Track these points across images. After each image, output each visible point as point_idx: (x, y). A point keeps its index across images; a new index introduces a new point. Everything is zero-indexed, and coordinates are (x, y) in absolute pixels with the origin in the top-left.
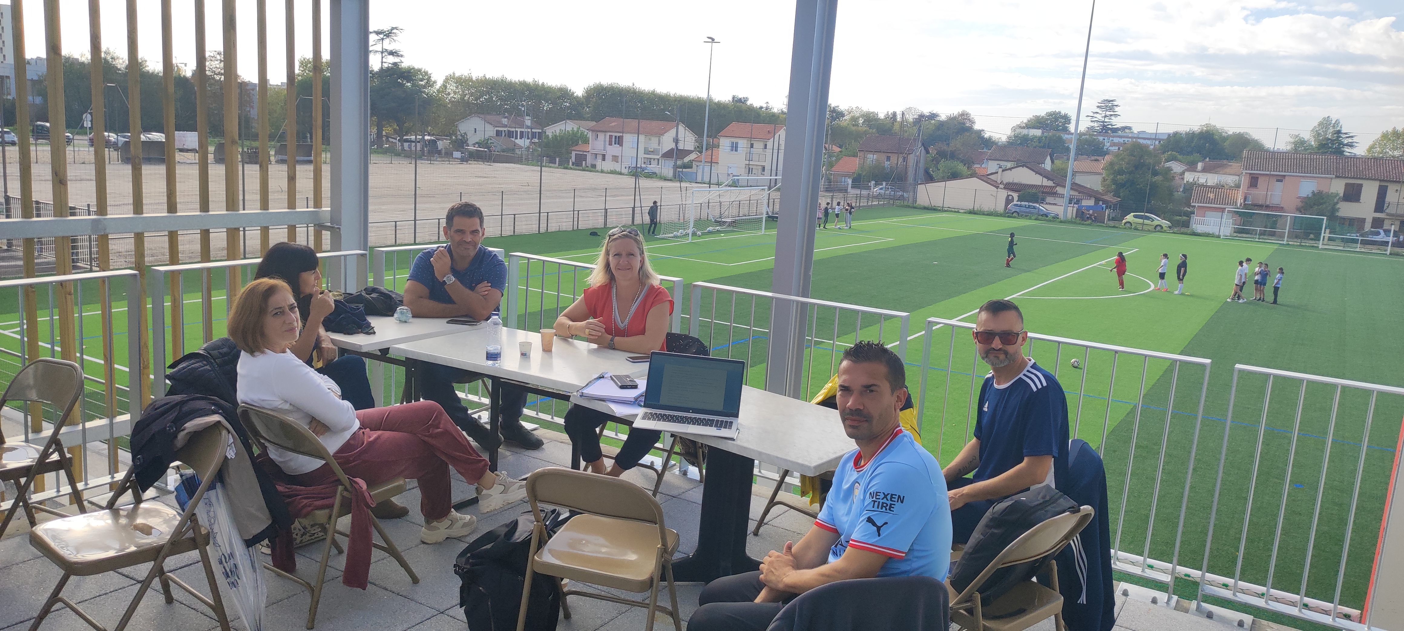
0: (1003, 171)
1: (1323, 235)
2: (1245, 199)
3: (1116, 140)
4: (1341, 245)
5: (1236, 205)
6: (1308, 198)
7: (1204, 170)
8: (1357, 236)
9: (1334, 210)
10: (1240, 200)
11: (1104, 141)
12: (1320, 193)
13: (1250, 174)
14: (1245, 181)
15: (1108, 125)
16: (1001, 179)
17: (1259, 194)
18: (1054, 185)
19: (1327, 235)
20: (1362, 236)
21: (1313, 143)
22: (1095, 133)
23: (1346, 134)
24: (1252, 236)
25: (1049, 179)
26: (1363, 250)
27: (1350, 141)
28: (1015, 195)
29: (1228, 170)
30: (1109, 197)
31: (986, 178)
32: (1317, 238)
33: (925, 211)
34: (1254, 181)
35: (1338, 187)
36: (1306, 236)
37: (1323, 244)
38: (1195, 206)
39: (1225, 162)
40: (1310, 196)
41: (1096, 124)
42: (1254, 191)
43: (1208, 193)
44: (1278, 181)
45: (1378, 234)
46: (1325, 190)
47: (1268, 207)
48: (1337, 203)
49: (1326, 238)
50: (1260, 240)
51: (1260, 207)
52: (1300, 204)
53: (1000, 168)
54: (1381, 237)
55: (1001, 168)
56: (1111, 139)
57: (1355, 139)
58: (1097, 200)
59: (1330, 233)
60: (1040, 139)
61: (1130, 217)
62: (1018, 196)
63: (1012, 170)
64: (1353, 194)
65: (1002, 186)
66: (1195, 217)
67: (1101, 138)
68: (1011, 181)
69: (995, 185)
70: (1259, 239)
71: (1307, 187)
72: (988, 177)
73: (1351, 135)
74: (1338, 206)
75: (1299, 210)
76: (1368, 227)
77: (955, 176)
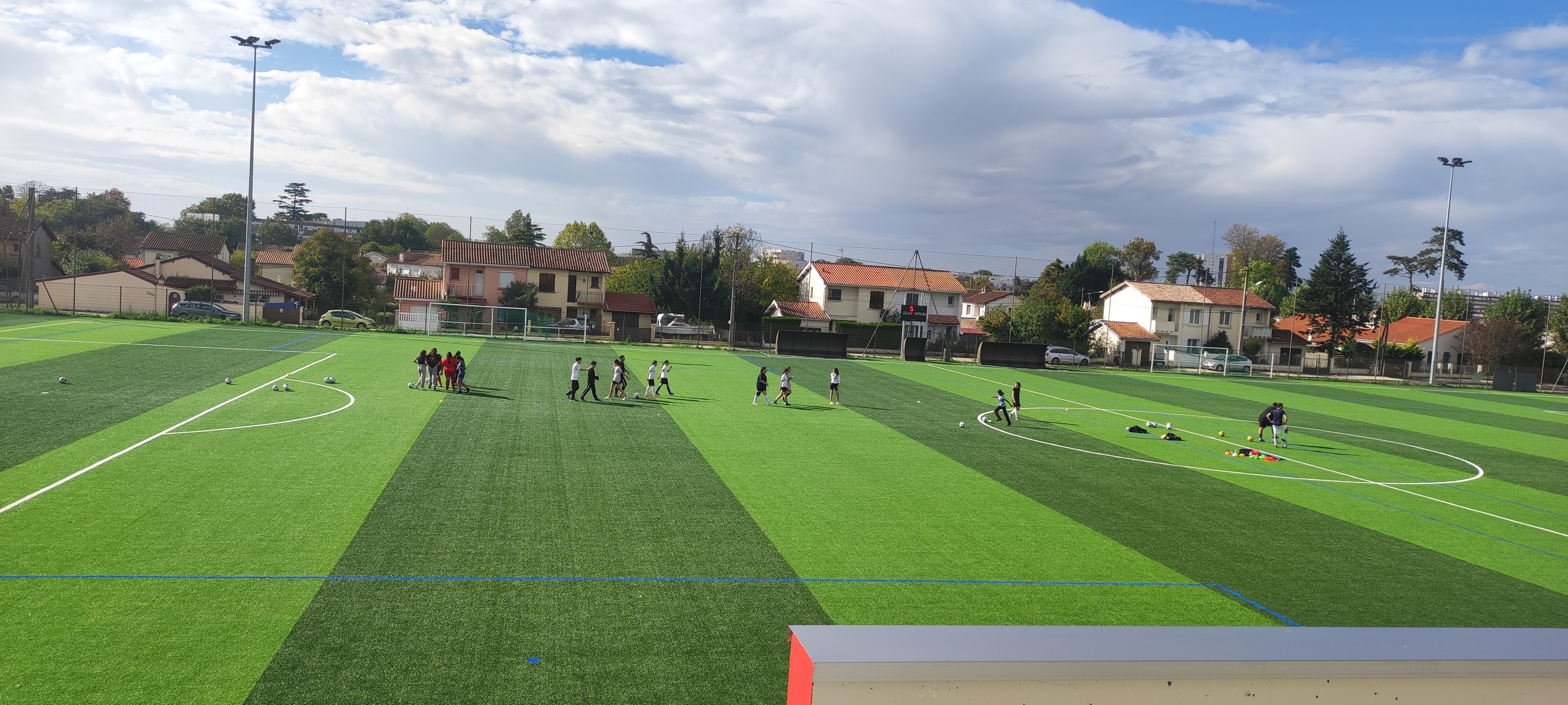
0: (162, 263)
1: (525, 326)
2: (449, 292)
3: (310, 228)
4: (543, 335)
5: (440, 297)
6: (507, 288)
7: (407, 261)
8: (556, 326)
9: (533, 301)
10: (444, 293)
11: (296, 229)
12: (518, 283)
13: (451, 265)
14: (446, 273)
15: (300, 211)
16: (160, 274)
17: (462, 285)
18: (231, 279)
19: (529, 326)
20: (560, 325)
21: (507, 235)
22: (285, 220)
23: (535, 226)
24: (460, 331)
25: (224, 272)
26: (563, 339)
27: (539, 233)
28: (182, 293)
29: (430, 261)
30: (303, 292)
31: (139, 272)
32: (521, 331)
33: (47, 317)
34: (455, 274)
35: (533, 278)
36: (510, 329)
37: (527, 335)
38: (399, 300)
39: (426, 253)
40: (510, 287)
41: (285, 211)
42: (456, 283)
43: (410, 286)
44: (478, 272)
45: (574, 323)
46: (523, 281)
47: (471, 300)
48: (535, 294)
49: (529, 329)
50: (468, 335)
51: (464, 299)
52: (501, 295)
53: (157, 259)
54: (577, 325)
55: (159, 259)
56: (304, 227)
57: (543, 232)
58: (288, 296)
59: (532, 324)
60: (217, 225)
61: (327, 315)
62: (185, 294)
63: (175, 262)
64: (547, 285)
65: (161, 282)
66: (400, 313)
67: (292, 226)
68: (175, 275)
69: (152, 279)
70: (466, 333)
71: (506, 279)
72: (143, 270)
73: (539, 227)
74: (536, 297)
75: (501, 301)
76: (564, 315)
77: (95, 269)
